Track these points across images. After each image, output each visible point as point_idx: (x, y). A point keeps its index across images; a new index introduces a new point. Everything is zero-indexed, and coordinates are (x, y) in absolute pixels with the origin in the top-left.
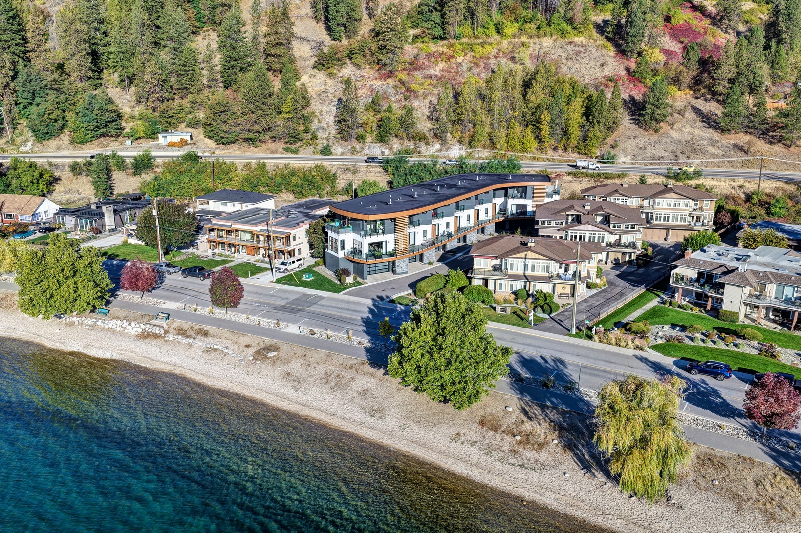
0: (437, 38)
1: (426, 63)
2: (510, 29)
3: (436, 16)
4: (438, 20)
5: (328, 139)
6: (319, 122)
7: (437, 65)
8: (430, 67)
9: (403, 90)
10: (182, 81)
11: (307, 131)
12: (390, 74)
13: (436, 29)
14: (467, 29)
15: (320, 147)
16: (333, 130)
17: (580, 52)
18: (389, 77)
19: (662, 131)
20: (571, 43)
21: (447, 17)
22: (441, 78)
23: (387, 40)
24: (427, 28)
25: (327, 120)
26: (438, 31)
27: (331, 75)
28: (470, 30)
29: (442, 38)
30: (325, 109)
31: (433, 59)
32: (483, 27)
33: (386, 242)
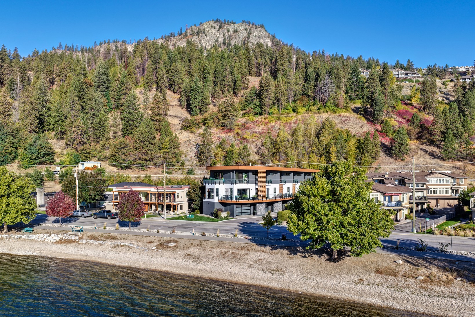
0: (257, 114)
1: (252, 126)
2: (301, 110)
3: (257, 102)
4: (258, 104)
5: (191, 166)
6: (186, 156)
7: (259, 127)
8: (255, 128)
9: (239, 138)
10: (97, 133)
11: (178, 161)
12: (230, 130)
13: (257, 109)
14: (275, 110)
15: (187, 171)
16: (195, 160)
17: (347, 120)
18: (230, 132)
19: (406, 160)
20: (340, 116)
21: (263, 101)
22: (262, 133)
23: (228, 111)
24: (252, 109)
25: (191, 155)
26: (258, 110)
27: (192, 132)
28: (277, 110)
29: (261, 114)
30: (189, 149)
31: (256, 124)
32: (285, 108)
33: (250, 189)
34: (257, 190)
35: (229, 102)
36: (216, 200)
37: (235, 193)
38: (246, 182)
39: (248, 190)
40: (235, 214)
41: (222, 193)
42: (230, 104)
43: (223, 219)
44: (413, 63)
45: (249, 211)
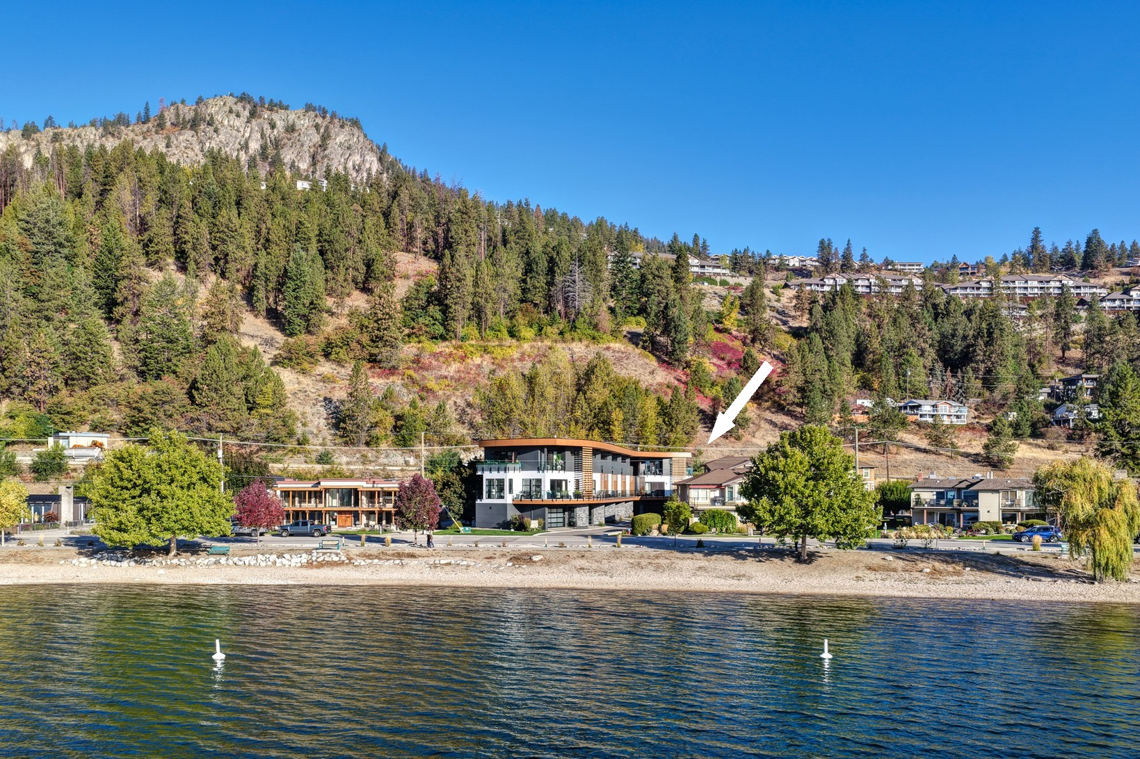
0: (436, 338)
1: (434, 363)
2: (528, 333)
3: (434, 310)
4: (439, 315)
5: (323, 444)
6: (304, 425)
7: (449, 365)
8: (440, 367)
9: (416, 389)
10: (81, 368)
11: (291, 434)
12: (393, 371)
13: (436, 327)
14: (472, 330)
15: (314, 456)
16: (327, 433)
17: (622, 358)
18: (393, 374)
19: (744, 439)
20: (608, 348)
21: (451, 310)
22: (459, 380)
23: (385, 329)
24: (427, 325)
25: (316, 423)
26: (440, 329)
27: (304, 372)
28: (477, 332)
29: (443, 338)
30: (308, 409)
31: (441, 359)
32: (492, 329)
33: (566, 481)
34: (577, 481)
35: (387, 310)
36: (509, 499)
37: (546, 487)
38: (559, 467)
39: (564, 483)
40: (547, 525)
41: (518, 488)
42: (388, 314)
43: (533, 532)
44: (708, 244)
45: (561, 520)
